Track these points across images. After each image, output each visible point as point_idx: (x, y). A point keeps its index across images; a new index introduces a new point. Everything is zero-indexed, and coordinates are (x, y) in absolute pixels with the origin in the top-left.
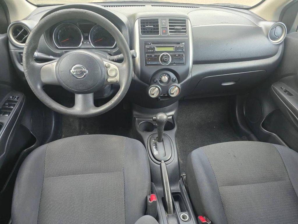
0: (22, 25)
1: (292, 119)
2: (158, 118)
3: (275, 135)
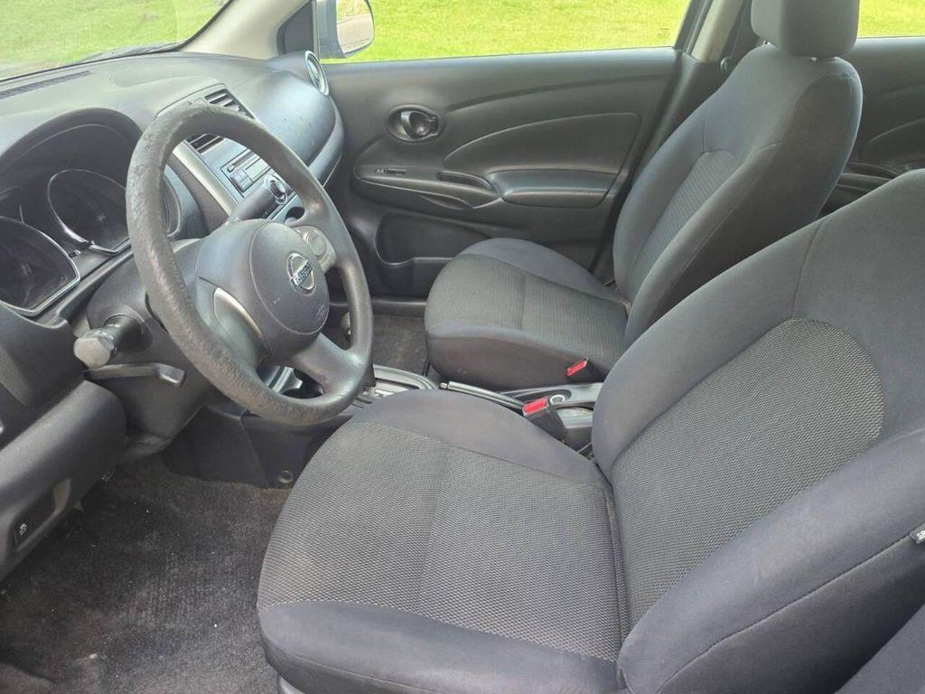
1: (440, 204)
3: (417, 259)
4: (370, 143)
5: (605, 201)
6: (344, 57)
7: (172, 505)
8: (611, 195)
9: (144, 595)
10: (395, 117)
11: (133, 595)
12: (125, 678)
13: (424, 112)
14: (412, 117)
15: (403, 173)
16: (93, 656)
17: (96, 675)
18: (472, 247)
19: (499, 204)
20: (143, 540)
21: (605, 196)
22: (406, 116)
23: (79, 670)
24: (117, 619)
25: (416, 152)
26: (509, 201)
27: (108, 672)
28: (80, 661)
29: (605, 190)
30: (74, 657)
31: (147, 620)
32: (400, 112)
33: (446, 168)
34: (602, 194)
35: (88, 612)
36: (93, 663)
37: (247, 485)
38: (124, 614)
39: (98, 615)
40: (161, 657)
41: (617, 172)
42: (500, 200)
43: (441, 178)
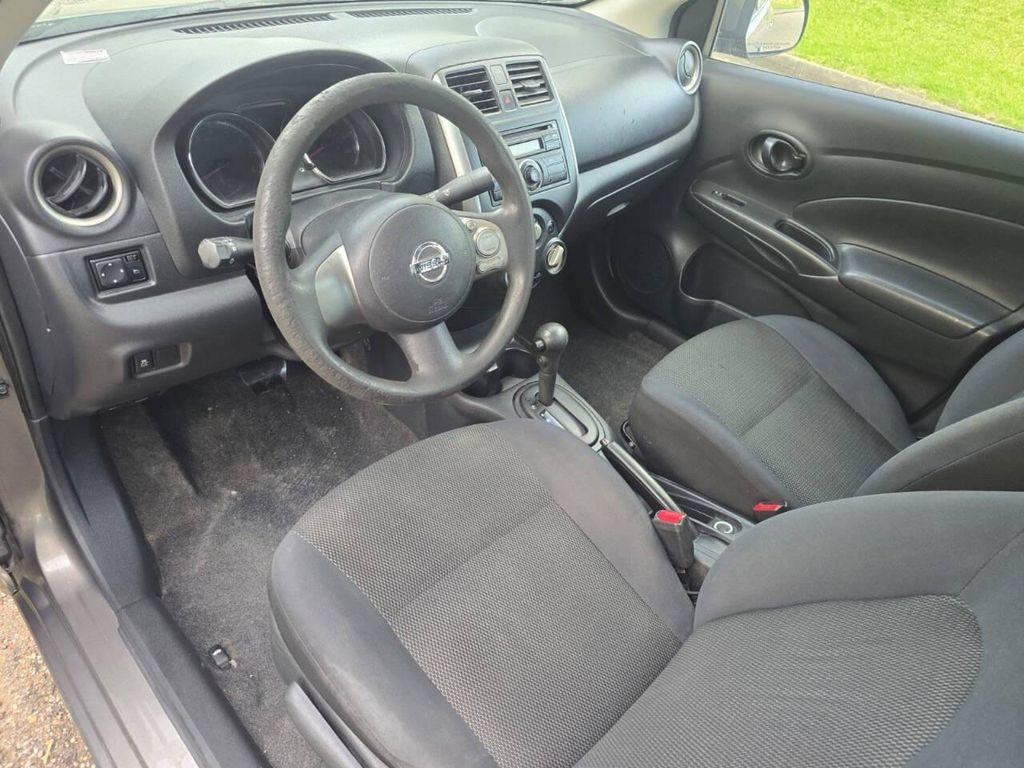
0: (76, 147)
1: (764, 255)
2: (547, 340)
3: (718, 302)
4: (722, 159)
5: (972, 336)
6: (746, 57)
7: (360, 414)
8: (984, 334)
9: (296, 471)
10: (760, 139)
11: (288, 466)
12: (238, 523)
13: (793, 145)
14: (776, 146)
15: (741, 205)
16: (234, 493)
17: (225, 507)
18: (772, 317)
19: (833, 282)
20: (322, 429)
21: (974, 331)
22: (770, 143)
23: (219, 496)
24: (266, 477)
25: (766, 186)
26: (845, 283)
27: (234, 511)
28: (224, 490)
29: (981, 324)
30: (223, 484)
31: (283, 490)
32: (765, 136)
33: (795, 217)
34: (972, 327)
35: (254, 458)
36: (230, 497)
37: (411, 432)
38: (273, 476)
39: (257, 465)
40: (270, 525)
41: (1013, 309)
42: (836, 278)
43: (780, 226)
